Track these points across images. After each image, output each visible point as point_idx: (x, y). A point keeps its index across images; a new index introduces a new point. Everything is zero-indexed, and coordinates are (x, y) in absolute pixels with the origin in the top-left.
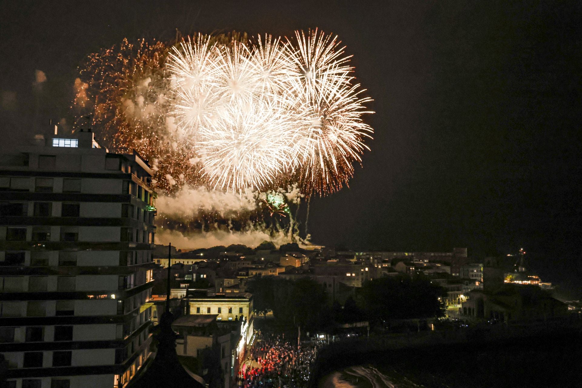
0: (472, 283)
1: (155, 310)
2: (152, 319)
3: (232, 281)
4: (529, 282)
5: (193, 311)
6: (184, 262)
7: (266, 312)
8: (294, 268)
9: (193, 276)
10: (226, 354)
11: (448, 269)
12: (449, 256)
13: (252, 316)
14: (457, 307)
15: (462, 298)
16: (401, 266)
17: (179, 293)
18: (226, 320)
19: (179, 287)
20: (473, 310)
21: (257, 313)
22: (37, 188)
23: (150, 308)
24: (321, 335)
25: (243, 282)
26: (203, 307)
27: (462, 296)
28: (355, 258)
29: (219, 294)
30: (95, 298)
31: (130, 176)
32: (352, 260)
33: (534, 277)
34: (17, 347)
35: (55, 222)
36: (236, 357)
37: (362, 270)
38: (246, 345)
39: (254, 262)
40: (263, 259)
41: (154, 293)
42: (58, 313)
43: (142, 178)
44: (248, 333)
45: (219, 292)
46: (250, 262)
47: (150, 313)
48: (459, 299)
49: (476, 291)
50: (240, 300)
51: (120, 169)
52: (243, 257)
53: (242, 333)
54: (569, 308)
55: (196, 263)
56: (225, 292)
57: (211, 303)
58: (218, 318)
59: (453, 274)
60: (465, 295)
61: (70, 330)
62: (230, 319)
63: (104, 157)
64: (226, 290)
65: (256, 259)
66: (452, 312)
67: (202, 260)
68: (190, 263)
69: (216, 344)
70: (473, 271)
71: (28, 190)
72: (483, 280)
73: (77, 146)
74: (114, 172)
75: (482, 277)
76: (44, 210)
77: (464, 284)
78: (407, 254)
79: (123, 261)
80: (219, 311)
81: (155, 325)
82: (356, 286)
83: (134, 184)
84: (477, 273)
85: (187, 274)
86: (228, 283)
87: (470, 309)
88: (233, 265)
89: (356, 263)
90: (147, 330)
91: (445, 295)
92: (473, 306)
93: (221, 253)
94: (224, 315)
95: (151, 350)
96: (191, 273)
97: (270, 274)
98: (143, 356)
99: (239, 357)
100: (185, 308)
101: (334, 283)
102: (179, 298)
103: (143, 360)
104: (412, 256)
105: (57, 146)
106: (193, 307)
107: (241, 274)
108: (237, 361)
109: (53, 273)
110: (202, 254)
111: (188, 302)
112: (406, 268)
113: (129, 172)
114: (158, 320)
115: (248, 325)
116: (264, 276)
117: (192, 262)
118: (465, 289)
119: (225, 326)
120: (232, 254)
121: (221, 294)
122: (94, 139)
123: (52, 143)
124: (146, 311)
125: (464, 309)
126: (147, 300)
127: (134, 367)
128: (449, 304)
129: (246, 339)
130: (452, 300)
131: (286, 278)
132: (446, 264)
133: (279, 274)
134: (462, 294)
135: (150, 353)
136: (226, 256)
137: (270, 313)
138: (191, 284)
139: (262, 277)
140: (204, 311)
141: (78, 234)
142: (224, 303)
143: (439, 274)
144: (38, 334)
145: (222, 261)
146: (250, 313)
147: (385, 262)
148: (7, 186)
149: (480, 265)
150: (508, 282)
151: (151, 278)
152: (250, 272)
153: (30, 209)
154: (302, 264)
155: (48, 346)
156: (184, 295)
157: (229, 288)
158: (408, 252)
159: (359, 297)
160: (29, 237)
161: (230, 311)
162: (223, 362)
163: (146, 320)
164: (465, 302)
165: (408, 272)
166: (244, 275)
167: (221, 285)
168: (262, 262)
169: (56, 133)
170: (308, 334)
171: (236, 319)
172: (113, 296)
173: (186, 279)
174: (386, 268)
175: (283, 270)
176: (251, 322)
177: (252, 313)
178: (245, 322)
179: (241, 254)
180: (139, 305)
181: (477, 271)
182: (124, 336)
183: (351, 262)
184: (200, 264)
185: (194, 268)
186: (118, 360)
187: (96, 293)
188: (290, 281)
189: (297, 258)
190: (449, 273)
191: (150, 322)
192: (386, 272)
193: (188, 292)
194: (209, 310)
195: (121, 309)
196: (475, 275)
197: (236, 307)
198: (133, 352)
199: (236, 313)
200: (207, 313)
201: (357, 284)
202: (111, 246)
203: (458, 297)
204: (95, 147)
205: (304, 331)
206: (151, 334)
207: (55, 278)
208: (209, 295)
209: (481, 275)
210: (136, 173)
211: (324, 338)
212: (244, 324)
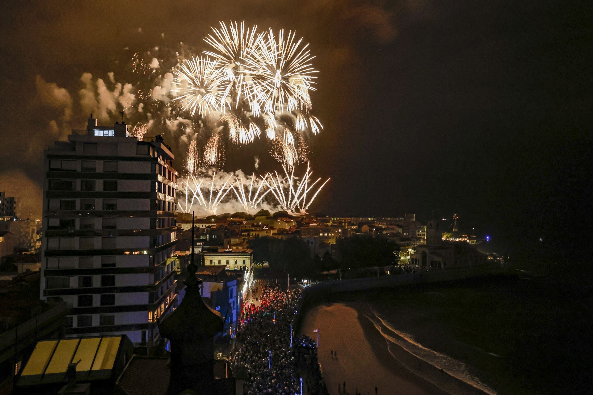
0: (419, 241)
1: (178, 262)
2: (177, 269)
3: (237, 240)
4: (460, 239)
5: (207, 263)
6: (199, 226)
7: (263, 263)
8: (285, 230)
9: (207, 237)
10: (234, 295)
11: (400, 230)
12: (402, 220)
13: (253, 267)
14: (407, 258)
15: (410, 251)
16: (365, 228)
17: (198, 250)
18: (233, 269)
19: (197, 245)
20: (419, 260)
21: (257, 264)
22: (82, 168)
23: (175, 261)
24: (305, 280)
25: (246, 241)
26: (215, 260)
27: (410, 250)
28: (331, 222)
29: (227, 250)
30: (131, 254)
31: (156, 159)
32: (328, 224)
33: (464, 235)
34: (72, 292)
35: (99, 195)
36: (241, 297)
37: (337, 231)
38: (248, 288)
39: (253, 226)
40: (260, 223)
41: (177, 250)
42: (103, 265)
43: (166, 160)
44: (250, 279)
45: (227, 248)
46: (251, 226)
47: (175, 265)
48: (408, 252)
49: (420, 246)
50: (243, 254)
51: (149, 153)
52: (245, 222)
53: (246, 279)
54: (488, 258)
55: (209, 227)
56: (231, 248)
57: (221, 257)
58: (227, 268)
59: (405, 234)
60: (413, 249)
61: (113, 278)
62: (236, 268)
63: (136, 144)
64: (232, 247)
65: (255, 224)
66: (403, 261)
67: (214, 224)
68: (204, 227)
69: (226, 288)
70: (419, 232)
71: (75, 171)
72: (426, 238)
73: (114, 136)
74: (143, 156)
75: (426, 236)
76: (89, 186)
77: (412, 241)
78: (370, 219)
79: (153, 225)
80: (228, 263)
81: (178, 274)
82: (331, 243)
83: (160, 165)
84: (422, 233)
85: (202, 235)
86: (234, 242)
87: (416, 259)
88: (238, 228)
89: (331, 226)
90: (172, 277)
91: (398, 249)
92: (419, 257)
93: (228, 219)
94: (231, 266)
95: (176, 292)
96: (205, 234)
97: (266, 234)
98: (170, 297)
99: (243, 297)
100: (201, 260)
101: (315, 242)
102: (196, 253)
103: (170, 300)
104: (374, 221)
105: (98, 135)
106: (207, 260)
107: (244, 234)
108: (242, 301)
109: (97, 235)
110: (213, 220)
111: (203, 256)
112: (370, 229)
113: (156, 156)
114: (181, 270)
115: (249, 273)
116: (262, 236)
117: (206, 226)
118: (413, 244)
119: (232, 274)
120: (237, 219)
121: (229, 250)
122: (127, 130)
123: (93, 133)
124: (172, 263)
125: (412, 259)
126: (172, 255)
127: (163, 305)
128: (401, 256)
129: (248, 284)
130: (403, 253)
131: (278, 238)
132: (399, 226)
133: (273, 234)
134: (410, 249)
135: (176, 295)
136: (232, 221)
137: (266, 264)
138: (205, 242)
139: (260, 237)
140: (215, 263)
141: (116, 205)
142: (231, 257)
143: (394, 233)
144: (87, 282)
145: (229, 224)
146: (251, 265)
147: (354, 225)
148: (59, 167)
149: (424, 227)
150: (445, 239)
151: (175, 239)
152: (251, 233)
153: (78, 185)
154: (291, 227)
155: (97, 291)
156: (200, 251)
157: (234, 245)
158: (371, 217)
159: (334, 251)
160: (78, 208)
161: (236, 262)
162: (231, 301)
163: (172, 269)
164: (413, 255)
165: (371, 232)
166: (246, 236)
167: (229, 243)
168: (259, 226)
169: (96, 125)
170: (295, 279)
171: (241, 268)
172: (145, 252)
173: (201, 239)
174: (354, 229)
175: (276, 231)
176: (252, 271)
177: (252, 264)
178: (248, 271)
179: (244, 219)
180: (166, 258)
181: (422, 231)
182: (155, 282)
183: (328, 225)
184: (212, 227)
185: (207, 230)
186: (151, 300)
187: (132, 251)
188: (282, 239)
189: (286, 222)
190: (402, 233)
191: (175, 272)
192: (354, 232)
193: (203, 249)
194: (219, 262)
195: (153, 262)
196: (421, 234)
197: (240, 260)
198: (162, 294)
199: (240, 264)
200: (218, 265)
201: (332, 242)
202: (143, 214)
203: (407, 251)
204: (128, 136)
205: (292, 277)
206: (176, 281)
207: (100, 239)
208: (219, 251)
209: (425, 234)
210: (161, 157)
211: (307, 282)
212: (247, 273)
